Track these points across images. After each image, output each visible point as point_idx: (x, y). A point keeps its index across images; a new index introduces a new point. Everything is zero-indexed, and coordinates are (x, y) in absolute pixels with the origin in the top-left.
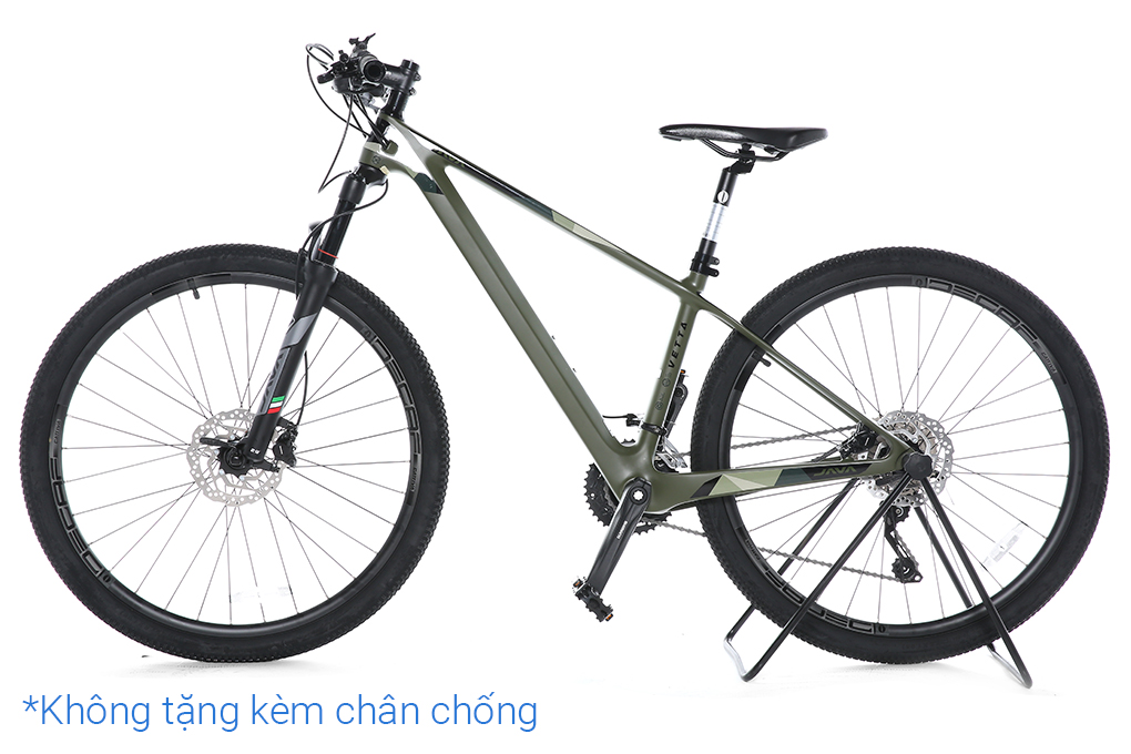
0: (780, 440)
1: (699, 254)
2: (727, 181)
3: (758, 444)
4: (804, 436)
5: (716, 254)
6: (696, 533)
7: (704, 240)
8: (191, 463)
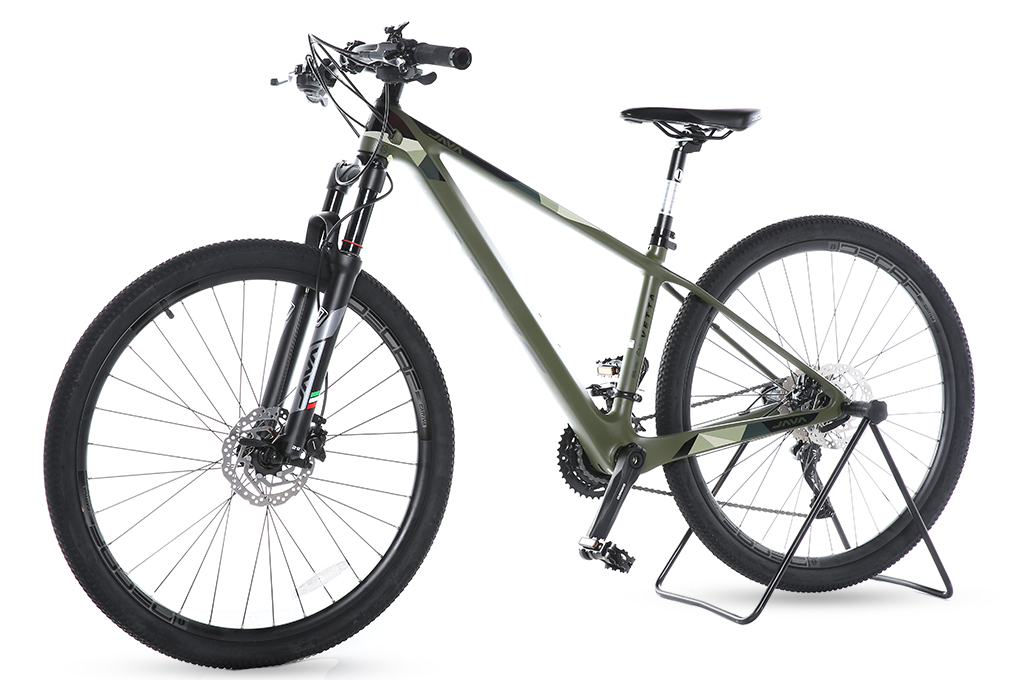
0: (724, 397)
1: (657, 229)
2: (677, 162)
3: (706, 402)
4: (742, 392)
5: (673, 229)
6: (664, 493)
7: (661, 216)
8: (230, 478)
